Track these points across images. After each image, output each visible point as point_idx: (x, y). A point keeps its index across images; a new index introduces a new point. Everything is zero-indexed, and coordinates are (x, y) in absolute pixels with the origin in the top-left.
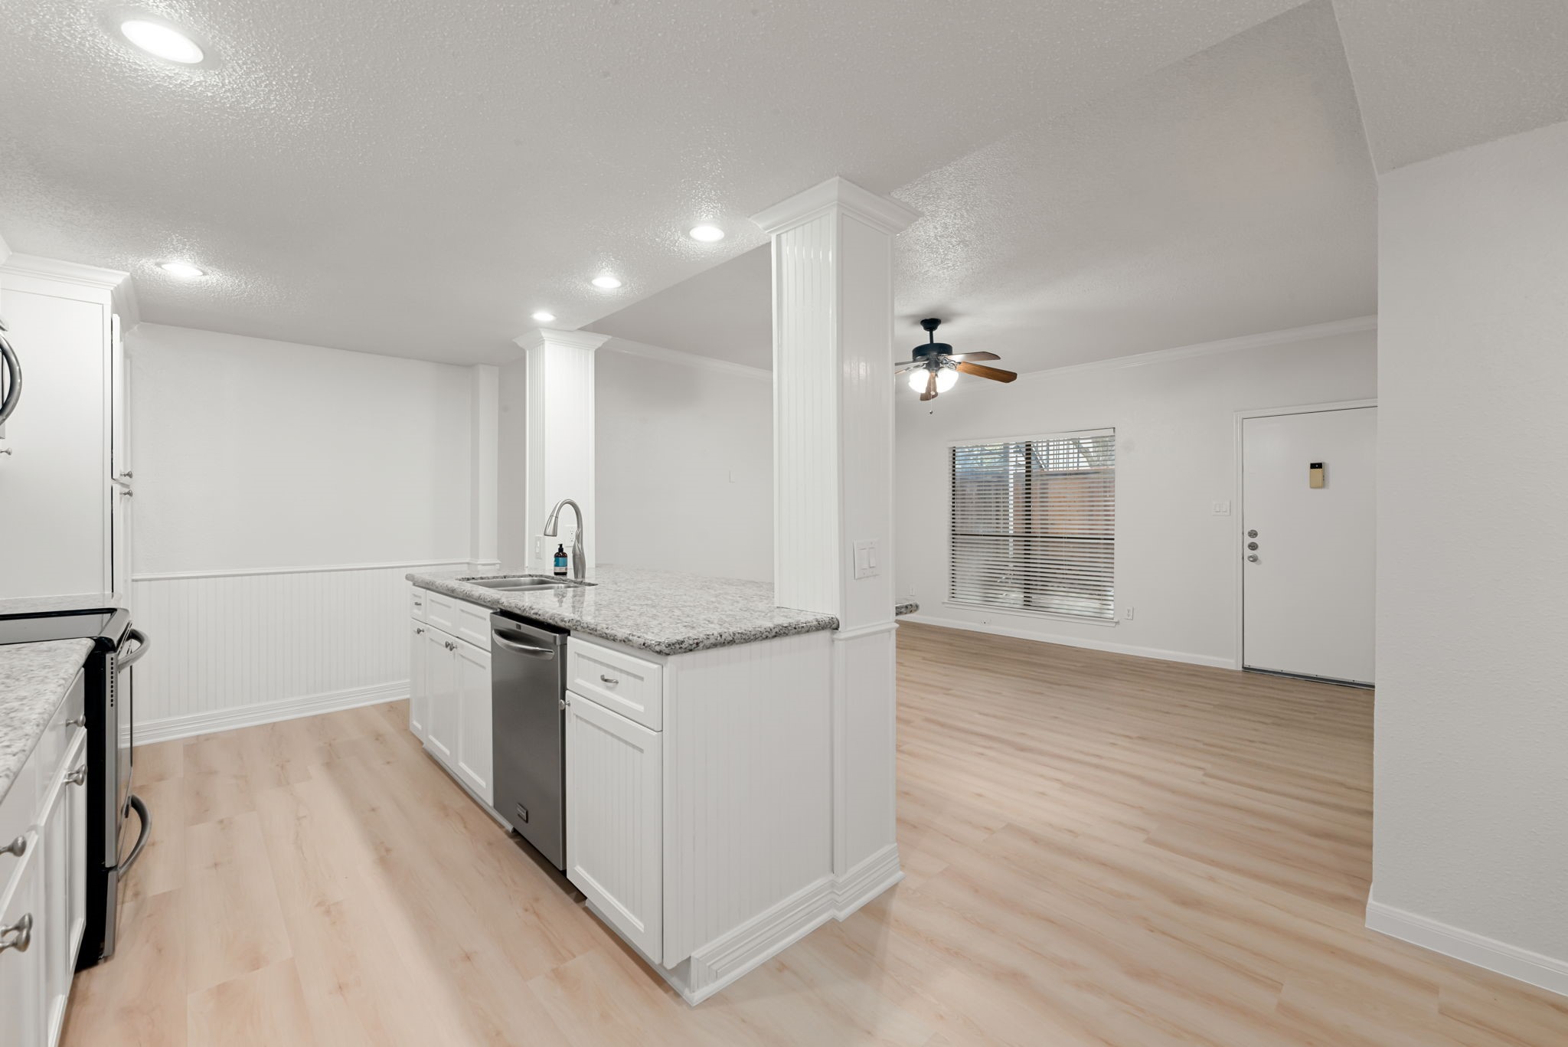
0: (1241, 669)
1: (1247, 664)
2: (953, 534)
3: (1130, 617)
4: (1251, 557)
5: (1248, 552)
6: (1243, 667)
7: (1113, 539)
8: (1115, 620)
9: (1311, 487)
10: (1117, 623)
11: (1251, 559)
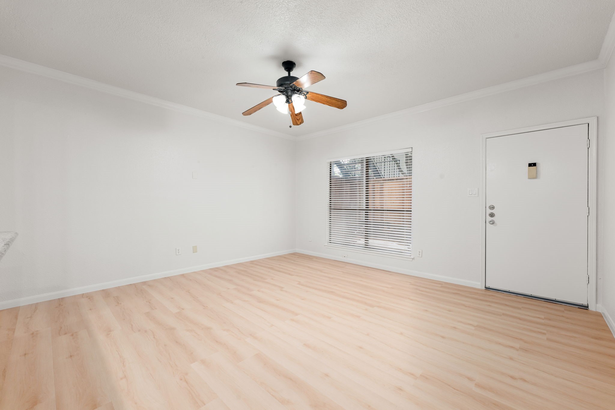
0: (484, 288)
1: (487, 286)
2: (330, 209)
3: (420, 256)
4: (490, 221)
5: (489, 219)
6: (485, 287)
7: (411, 211)
8: (412, 257)
9: (529, 178)
10: (413, 259)
11: (491, 223)
